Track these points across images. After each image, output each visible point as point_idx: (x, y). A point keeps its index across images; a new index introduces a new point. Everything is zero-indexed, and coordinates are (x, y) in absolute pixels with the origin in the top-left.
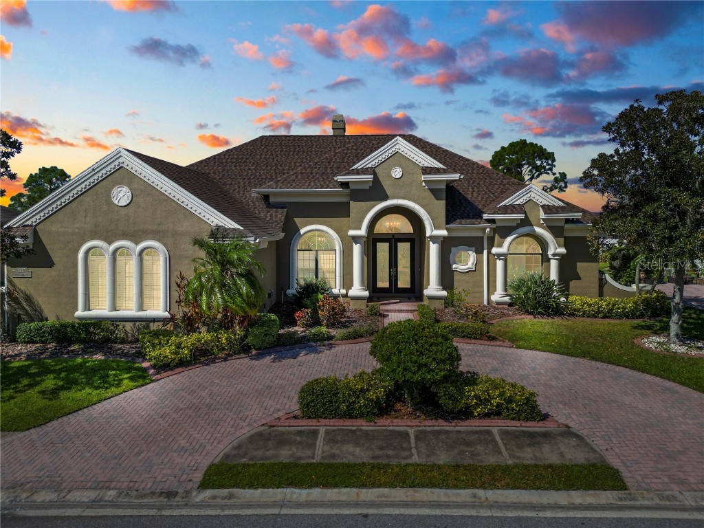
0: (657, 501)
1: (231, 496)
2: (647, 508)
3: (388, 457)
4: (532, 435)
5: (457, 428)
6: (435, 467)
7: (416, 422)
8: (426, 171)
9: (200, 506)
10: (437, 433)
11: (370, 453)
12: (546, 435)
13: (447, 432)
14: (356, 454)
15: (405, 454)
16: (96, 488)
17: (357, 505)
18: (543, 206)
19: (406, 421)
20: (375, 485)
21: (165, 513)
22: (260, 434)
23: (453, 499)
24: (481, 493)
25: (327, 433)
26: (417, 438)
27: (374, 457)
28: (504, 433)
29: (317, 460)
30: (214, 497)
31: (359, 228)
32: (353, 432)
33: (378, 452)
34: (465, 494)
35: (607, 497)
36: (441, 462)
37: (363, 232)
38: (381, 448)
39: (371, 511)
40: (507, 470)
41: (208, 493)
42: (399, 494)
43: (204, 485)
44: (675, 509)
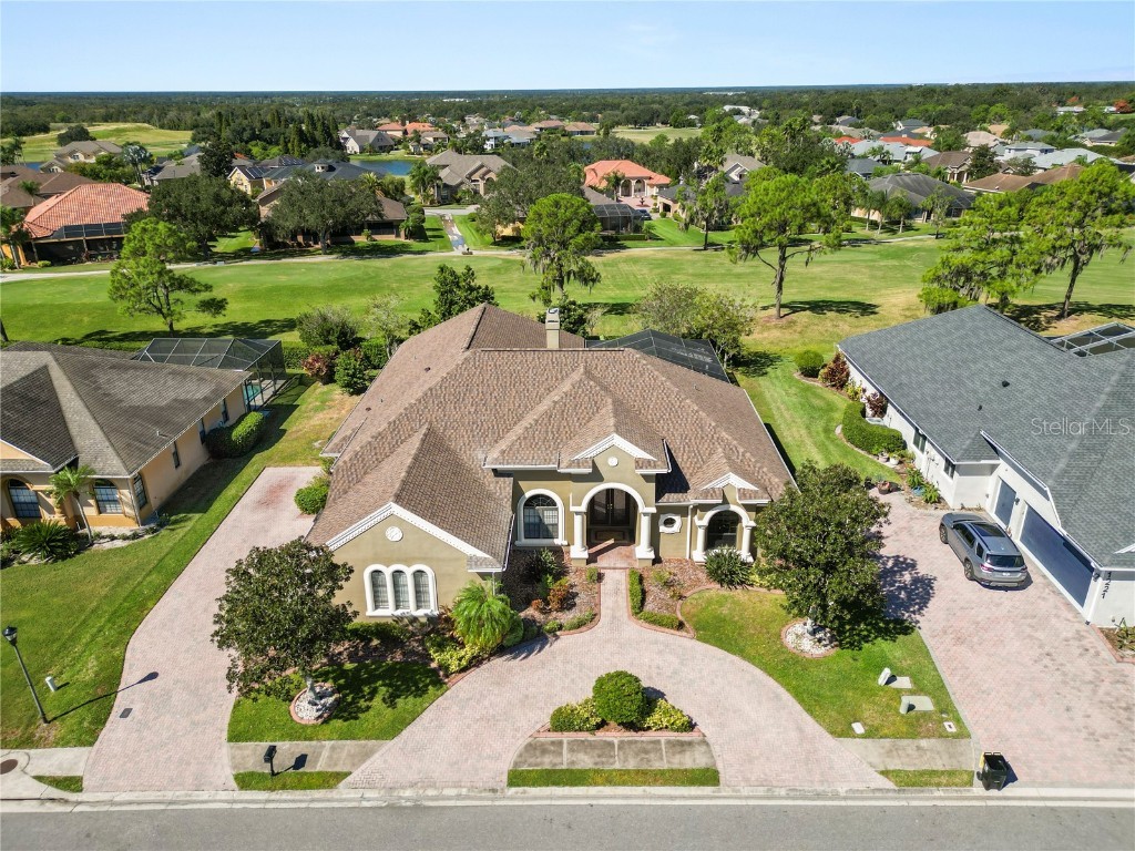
0: (731, 793)
1: (524, 792)
2: (725, 797)
3: (603, 763)
4: (682, 743)
5: (643, 738)
6: (628, 772)
7: (618, 734)
8: (639, 463)
9: (511, 798)
10: (630, 742)
11: (593, 760)
12: (690, 744)
13: (636, 742)
14: (585, 761)
15: (612, 760)
16: (455, 787)
17: (587, 797)
18: (739, 490)
19: (614, 733)
20: (596, 784)
21: (497, 803)
22: (530, 745)
23: (634, 793)
24: (648, 789)
25: (569, 743)
26: (619, 748)
27: (596, 764)
28: (668, 742)
29: (564, 767)
30: (517, 793)
31: (580, 505)
32: (583, 741)
33: (598, 760)
34: (639, 790)
35: (708, 790)
36: (630, 767)
37: (583, 508)
38: (599, 756)
39: (594, 802)
40: (662, 772)
41: (513, 790)
42: (608, 790)
43: (511, 784)
44: (736, 798)
